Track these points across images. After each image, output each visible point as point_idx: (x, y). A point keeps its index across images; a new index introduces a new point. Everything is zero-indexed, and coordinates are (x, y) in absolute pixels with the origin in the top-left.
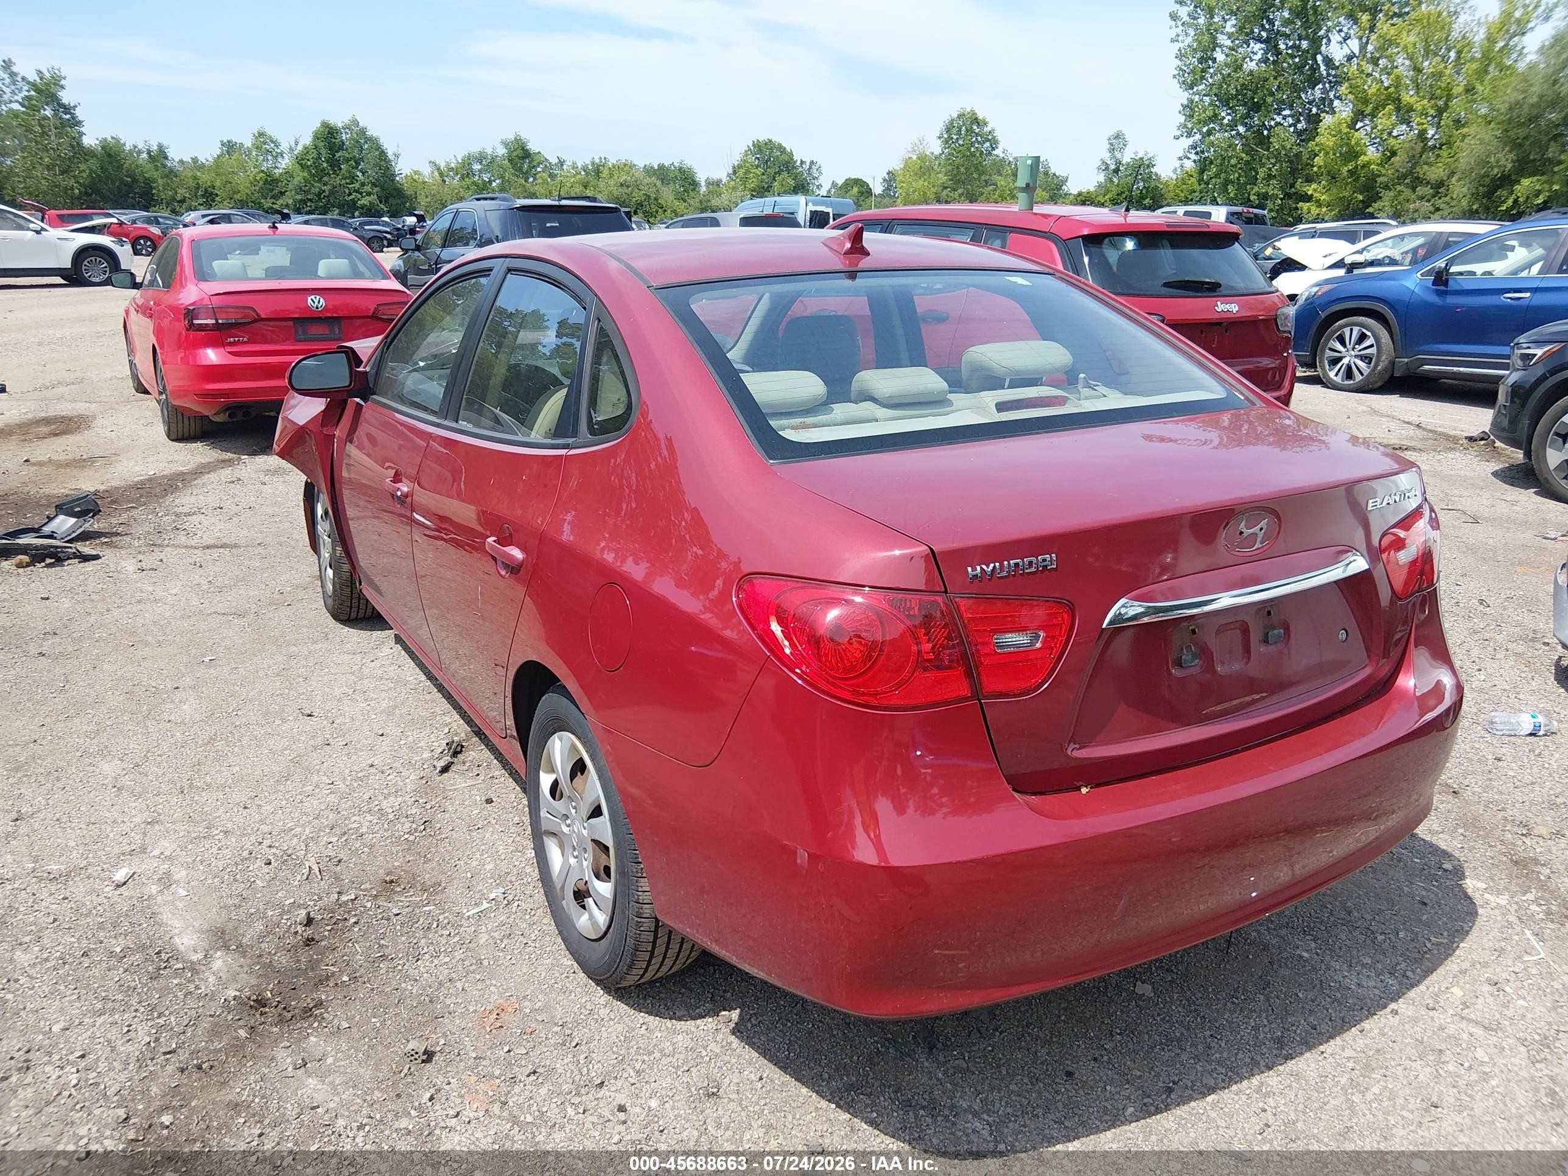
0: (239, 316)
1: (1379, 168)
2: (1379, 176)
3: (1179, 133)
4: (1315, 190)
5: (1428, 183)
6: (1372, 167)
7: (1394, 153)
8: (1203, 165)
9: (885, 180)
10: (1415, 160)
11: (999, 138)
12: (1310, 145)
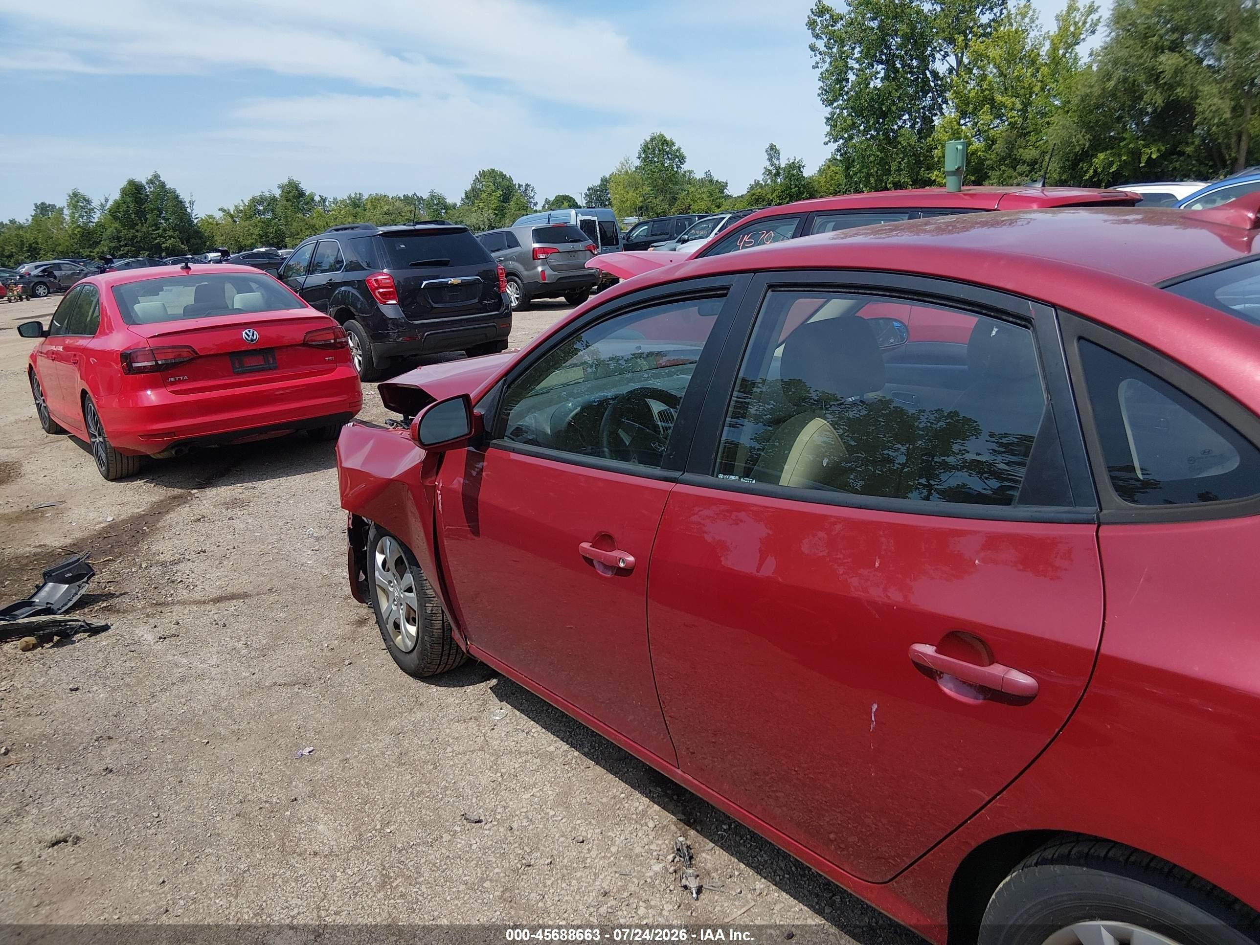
0: (171, 356)
1: (985, 154)
2: (985, 160)
3: (827, 139)
4: (937, 176)
5: (1024, 162)
6: (979, 153)
7: (994, 142)
8: (848, 162)
9: (586, 194)
10: (1011, 146)
11: (685, 154)
12: (928, 141)
